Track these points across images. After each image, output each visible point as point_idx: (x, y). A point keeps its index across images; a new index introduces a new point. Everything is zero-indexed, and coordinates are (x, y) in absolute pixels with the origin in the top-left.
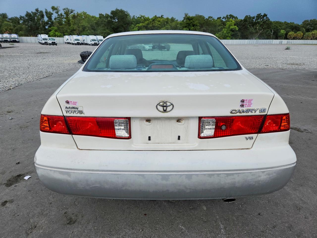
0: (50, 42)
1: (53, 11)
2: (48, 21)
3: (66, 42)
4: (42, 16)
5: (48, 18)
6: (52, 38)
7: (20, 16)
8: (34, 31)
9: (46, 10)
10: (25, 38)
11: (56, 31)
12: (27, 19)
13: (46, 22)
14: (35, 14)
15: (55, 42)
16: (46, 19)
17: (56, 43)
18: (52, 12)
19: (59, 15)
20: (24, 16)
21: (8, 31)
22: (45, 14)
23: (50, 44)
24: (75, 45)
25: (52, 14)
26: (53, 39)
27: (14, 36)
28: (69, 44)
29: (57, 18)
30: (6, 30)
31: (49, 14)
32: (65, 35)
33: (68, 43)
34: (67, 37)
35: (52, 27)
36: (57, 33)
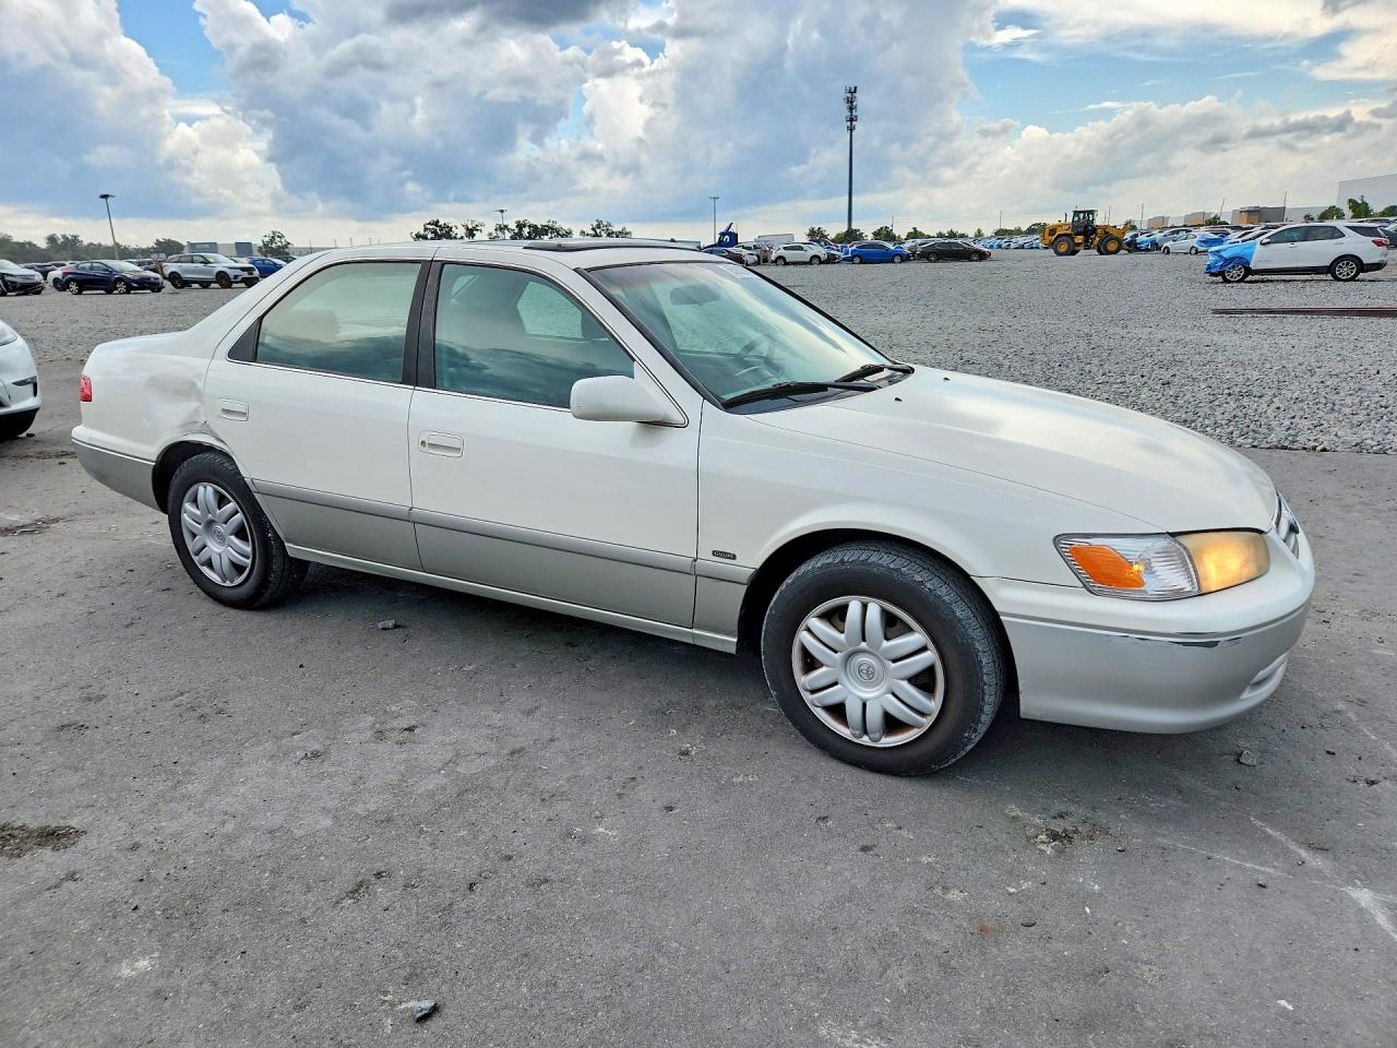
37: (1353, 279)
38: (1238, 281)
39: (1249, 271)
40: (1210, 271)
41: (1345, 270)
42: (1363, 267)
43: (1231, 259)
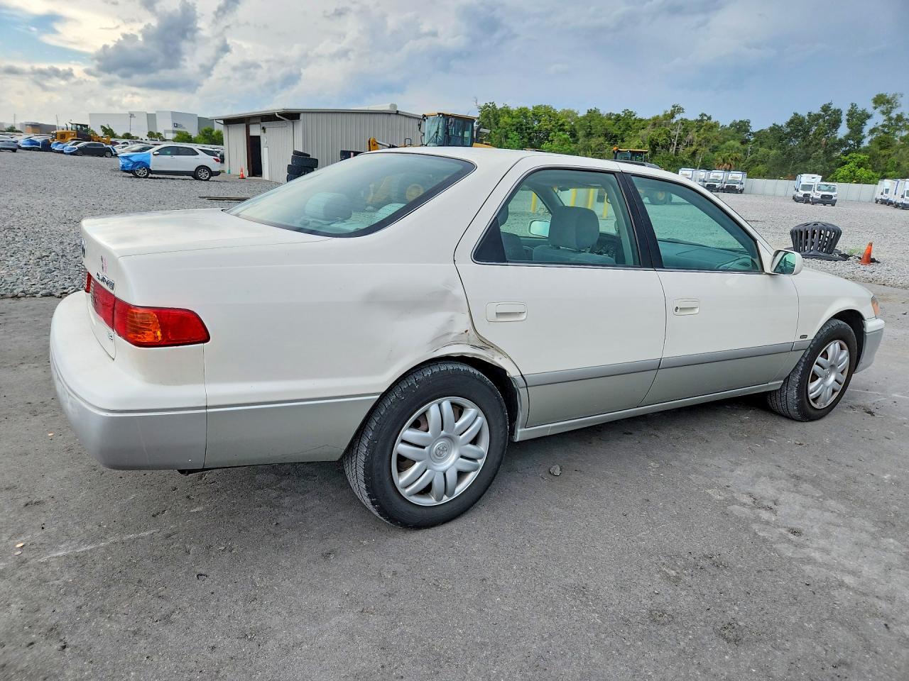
0: (816, 195)
1: (875, 108)
2: (848, 137)
3: (880, 197)
4: (836, 124)
5: (850, 127)
6: (827, 185)
7: (772, 125)
8: (794, 164)
9: (854, 106)
10: (760, 183)
11: (860, 165)
12: (788, 134)
13: (840, 140)
14: (815, 118)
15: (831, 197)
16: (843, 131)
17: (834, 198)
18: (870, 110)
19: (890, 119)
20: (784, 124)
21: (728, 164)
22: (844, 117)
23: (815, 202)
24: (903, 209)
25: (869, 117)
26: (830, 188)
27: (737, 176)
28: (886, 204)
29: (880, 128)
30: (724, 160)
31: (858, 119)
32: (884, 177)
33: (885, 202)
34: (887, 183)
35: (854, 155)
36: (861, 172)
37: (208, 180)
38: (144, 177)
39: (150, 171)
40: (124, 170)
41: (203, 174)
42: (212, 174)
43: (138, 163)
